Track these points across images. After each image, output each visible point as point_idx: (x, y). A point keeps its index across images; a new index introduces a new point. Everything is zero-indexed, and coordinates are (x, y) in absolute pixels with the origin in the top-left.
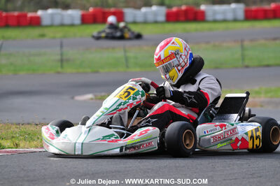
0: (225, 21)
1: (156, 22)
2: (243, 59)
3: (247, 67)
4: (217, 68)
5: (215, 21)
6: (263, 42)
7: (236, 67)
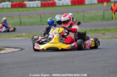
0: (33, 7)
1: (7, 8)
2: (41, 22)
3: (43, 24)
4: (31, 25)
5: (30, 7)
6: (48, 15)
7: (39, 25)
